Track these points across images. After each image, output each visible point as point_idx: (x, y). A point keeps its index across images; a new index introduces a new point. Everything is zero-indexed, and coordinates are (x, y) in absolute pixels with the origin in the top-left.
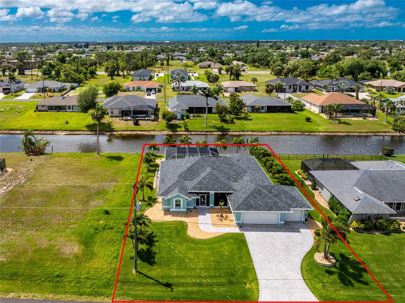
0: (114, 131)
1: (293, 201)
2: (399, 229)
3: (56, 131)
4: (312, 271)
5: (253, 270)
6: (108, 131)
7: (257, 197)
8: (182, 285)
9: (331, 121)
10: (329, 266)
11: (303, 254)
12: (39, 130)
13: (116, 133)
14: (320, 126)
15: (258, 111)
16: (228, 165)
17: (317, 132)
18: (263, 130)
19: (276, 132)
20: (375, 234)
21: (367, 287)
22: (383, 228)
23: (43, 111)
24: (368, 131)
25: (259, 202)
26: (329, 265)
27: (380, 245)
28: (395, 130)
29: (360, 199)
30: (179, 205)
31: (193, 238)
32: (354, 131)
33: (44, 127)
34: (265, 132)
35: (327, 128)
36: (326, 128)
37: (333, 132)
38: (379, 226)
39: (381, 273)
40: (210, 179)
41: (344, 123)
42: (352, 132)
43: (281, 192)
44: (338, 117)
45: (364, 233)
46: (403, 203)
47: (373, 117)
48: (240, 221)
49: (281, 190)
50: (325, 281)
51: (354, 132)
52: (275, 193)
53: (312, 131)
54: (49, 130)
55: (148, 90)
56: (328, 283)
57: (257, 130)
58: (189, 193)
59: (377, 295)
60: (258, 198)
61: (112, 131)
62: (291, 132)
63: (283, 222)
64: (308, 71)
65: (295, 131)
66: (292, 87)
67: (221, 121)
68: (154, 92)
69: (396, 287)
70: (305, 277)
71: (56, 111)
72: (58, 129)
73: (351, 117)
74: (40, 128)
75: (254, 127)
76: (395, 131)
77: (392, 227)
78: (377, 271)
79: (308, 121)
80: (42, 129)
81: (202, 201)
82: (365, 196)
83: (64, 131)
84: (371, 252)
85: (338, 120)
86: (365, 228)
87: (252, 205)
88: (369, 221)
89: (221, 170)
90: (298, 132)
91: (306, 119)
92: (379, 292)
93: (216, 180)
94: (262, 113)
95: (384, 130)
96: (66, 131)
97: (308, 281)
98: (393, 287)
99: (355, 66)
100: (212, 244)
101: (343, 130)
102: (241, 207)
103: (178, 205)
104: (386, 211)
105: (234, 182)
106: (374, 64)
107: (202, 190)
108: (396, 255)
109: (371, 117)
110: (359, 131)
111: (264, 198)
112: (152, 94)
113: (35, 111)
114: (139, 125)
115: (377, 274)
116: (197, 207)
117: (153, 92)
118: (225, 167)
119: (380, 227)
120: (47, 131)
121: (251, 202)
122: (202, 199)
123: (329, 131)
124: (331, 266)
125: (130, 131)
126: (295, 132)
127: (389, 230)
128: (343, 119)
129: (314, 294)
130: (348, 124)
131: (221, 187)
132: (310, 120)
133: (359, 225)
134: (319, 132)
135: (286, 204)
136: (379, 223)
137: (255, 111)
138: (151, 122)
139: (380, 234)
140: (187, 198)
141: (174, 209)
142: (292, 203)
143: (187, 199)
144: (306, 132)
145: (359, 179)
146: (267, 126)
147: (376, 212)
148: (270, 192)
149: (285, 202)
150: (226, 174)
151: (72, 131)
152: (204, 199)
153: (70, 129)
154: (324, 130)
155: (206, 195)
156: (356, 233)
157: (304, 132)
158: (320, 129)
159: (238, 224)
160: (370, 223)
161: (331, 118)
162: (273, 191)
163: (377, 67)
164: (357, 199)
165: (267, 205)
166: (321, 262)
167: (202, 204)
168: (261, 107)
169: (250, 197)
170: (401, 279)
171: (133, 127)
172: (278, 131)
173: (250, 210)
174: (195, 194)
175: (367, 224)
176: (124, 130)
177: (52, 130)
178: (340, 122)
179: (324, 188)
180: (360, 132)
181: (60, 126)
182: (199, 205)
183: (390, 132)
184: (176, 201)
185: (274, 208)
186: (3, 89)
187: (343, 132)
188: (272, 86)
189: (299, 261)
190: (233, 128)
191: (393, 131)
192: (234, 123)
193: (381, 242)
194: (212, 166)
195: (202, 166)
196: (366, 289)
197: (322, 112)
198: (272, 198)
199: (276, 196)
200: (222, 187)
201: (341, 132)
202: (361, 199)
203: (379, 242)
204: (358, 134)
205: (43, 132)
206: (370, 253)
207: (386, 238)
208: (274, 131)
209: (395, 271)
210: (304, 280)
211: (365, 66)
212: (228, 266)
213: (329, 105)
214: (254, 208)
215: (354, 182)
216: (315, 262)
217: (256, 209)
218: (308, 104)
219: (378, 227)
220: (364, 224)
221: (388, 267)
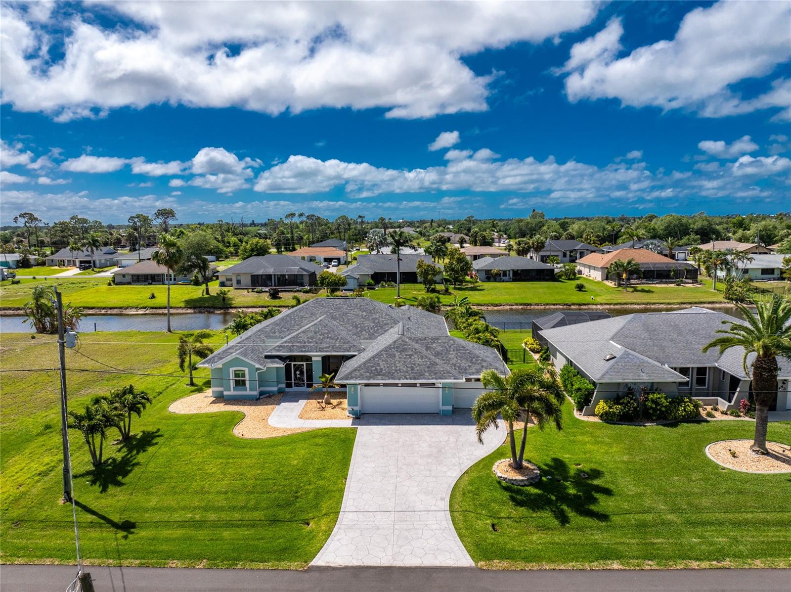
0: (232, 308)
1: (471, 362)
2: (698, 413)
3: (127, 308)
4: (478, 495)
5: (337, 495)
6: (221, 308)
7: (397, 355)
8: (157, 525)
9: (620, 289)
10: (522, 484)
11: (469, 462)
12: (98, 308)
13: (233, 311)
14: (600, 296)
15: (498, 278)
16: (365, 311)
17: (593, 304)
18: (497, 302)
19: (521, 305)
20: (645, 426)
21: (604, 524)
22: (660, 410)
23: (124, 284)
24: (683, 301)
25: (398, 365)
26: (522, 481)
27: (650, 444)
28: (729, 299)
29: (615, 357)
30: (243, 383)
31: (238, 438)
32: (657, 301)
33: (109, 303)
34: (501, 305)
35: (611, 298)
36: (608, 298)
37: (621, 304)
38: (652, 408)
39: (639, 495)
40: (316, 333)
41: (643, 291)
42: (654, 304)
43: (450, 347)
44: (633, 284)
45: (622, 425)
46: (709, 368)
47: (693, 283)
48: (357, 405)
49: (452, 345)
50: (502, 515)
51: (658, 303)
52: (439, 349)
53: (583, 302)
54: (116, 308)
55: (326, 260)
56: (508, 518)
57: (488, 303)
58: (267, 357)
59: (618, 540)
60: (397, 357)
61: (228, 308)
62: (547, 304)
63: (450, 408)
64: (600, 237)
65: (554, 302)
66: (568, 253)
67: (428, 291)
68: (336, 264)
69: (670, 523)
70: (457, 506)
71: (147, 283)
72: (131, 305)
73: (657, 283)
74: (100, 305)
75: (482, 299)
76: (729, 301)
77: (681, 411)
78: (632, 491)
79: (580, 290)
80: (104, 306)
81: (298, 376)
82: (626, 352)
83: (141, 308)
84: (628, 456)
85: (633, 287)
86: (624, 413)
87: (381, 369)
88: (631, 399)
89: (348, 320)
90: (560, 304)
91: (576, 288)
92: (625, 535)
93: (329, 332)
94: (503, 281)
95: (710, 300)
96: (145, 308)
97: (460, 515)
98: (663, 524)
99: (675, 226)
100: (273, 446)
101: (639, 301)
102: (357, 373)
103: (240, 383)
104: (666, 376)
105: (367, 339)
106: (705, 223)
107: (294, 352)
108: (683, 461)
109: (690, 283)
110: (667, 301)
111: (410, 357)
112: (333, 266)
113: (110, 284)
114: (280, 298)
115: (630, 499)
116: (287, 390)
117: (333, 264)
118: (358, 315)
119: (655, 410)
120: (111, 308)
121: (381, 364)
122: (298, 372)
123: (615, 302)
124: (526, 483)
125: (260, 307)
126: (554, 305)
127: (675, 418)
128: (640, 287)
129: (462, 541)
130: (649, 291)
131: (335, 345)
132: (584, 289)
133: (610, 408)
134: (596, 304)
135: (455, 369)
136: (653, 401)
137: (492, 279)
138: (302, 293)
139: (657, 425)
140: (257, 366)
141: (231, 392)
142: (469, 366)
143: (258, 369)
144: (574, 304)
145: (622, 329)
146: (507, 297)
147: (645, 378)
148: (428, 348)
149: (455, 365)
150: (356, 327)
151: (156, 308)
152: (302, 373)
153: (152, 306)
154: (606, 302)
155: (305, 363)
156: (605, 424)
157: (570, 305)
158: (599, 299)
159: (352, 412)
160: (632, 401)
161: (620, 285)
162: (434, 345)
163: (711, 228)
164: (608, 357)
165: (412, 369)
166: (503, 476)
167: (297, 385)
168: (502, 273)
169: (382, 355)
170: (684, 507)
171: (268, 301)
172: (525, 304)
173: (374, 379)
174: (277, 360)
175: (626, 404)
176: (250, 305)
177: (121, 308)
178: (636, 290)
179: (558, 354)
180: (669, 304)
181: (139, 301)
182: (291, 387)
183: (721, 303)
184: (237, 375)
185: (427, 374)
186: (81, 262)
187: (639, 304)
188: (525, 244)
189: (453, 475)
190: (444, 300)
191: (726, 301)
192: (450, 294)
193: (653, 438)
194: (331, 313)
195: (312, 314)
196: (598, 529)
197: (607, 279)
198: (426, 357)
199: (437, 354)
200: (337, 345)
201: (636, 304)
202: (617, 356)
203: (650, 439)
204: (665, 307)
205: (103, 312)
206: (625, 458)
207: (666, 431)
208: (517, 304)
209: (674, 490)
210: (451, 511)
211: (692, 226)
212: (285, 486)
213: (615, 263)
214: (384, 375)
215: (612, 334)
216: (491, 477)
217: (386, 376)
218: (586, 269)
219: (651, 411)
220: (621, 404)
221: (658, 483)
